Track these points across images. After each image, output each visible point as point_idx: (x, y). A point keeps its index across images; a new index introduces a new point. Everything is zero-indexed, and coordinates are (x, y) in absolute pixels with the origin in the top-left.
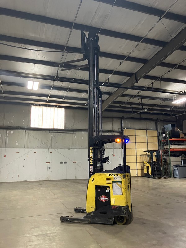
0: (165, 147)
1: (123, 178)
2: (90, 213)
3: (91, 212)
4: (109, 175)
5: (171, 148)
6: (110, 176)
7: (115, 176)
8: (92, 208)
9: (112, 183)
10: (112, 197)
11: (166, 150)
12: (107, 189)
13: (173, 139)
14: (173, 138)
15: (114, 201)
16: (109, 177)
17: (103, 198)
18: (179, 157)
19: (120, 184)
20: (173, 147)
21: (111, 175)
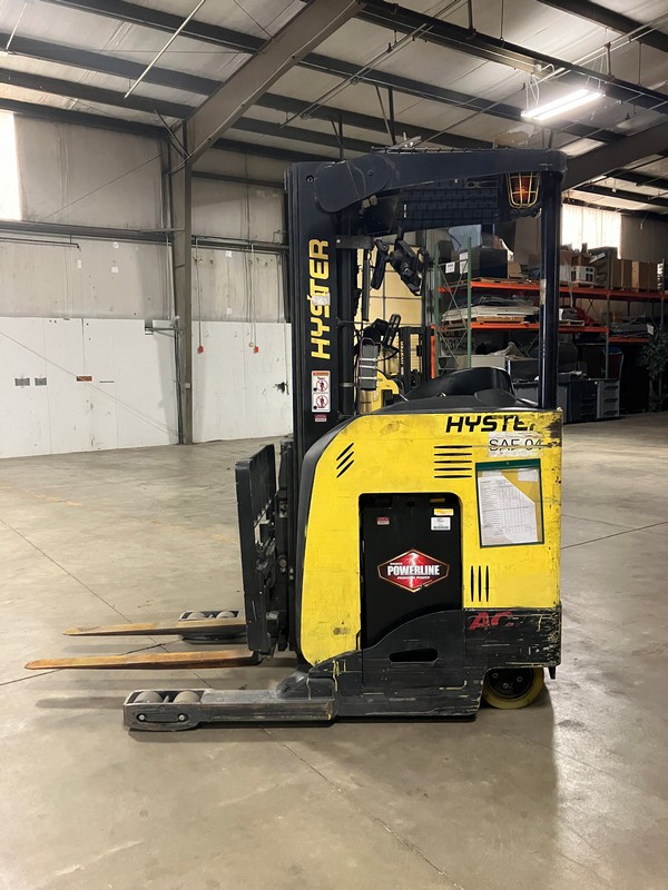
0: (451, 316)
1: (549, 440)
2: (328, 664)
3: (337, 659)
4: (460, 425)
5: (474, 320)
6: (466, 428)
7: (500, 427)
8: (337, 631)
9: (472, 473)
10: (471, 557)
11: (451, 325)
12: (437, 512)
13: (485, 283)
14: (483, 280)
15: (483, 582)
16: (455, 437)
17: (412, 570)
18: (496, 354)
19: (527, 475)
20: (484, 314)
21: (472, 426)
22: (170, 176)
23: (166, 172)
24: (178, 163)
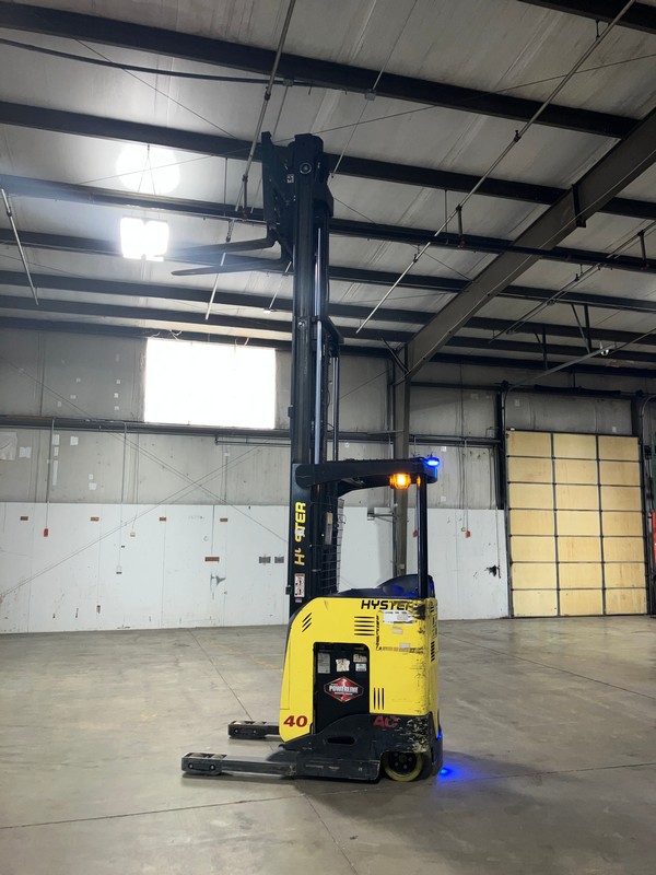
22: (394, 387)
23: (391, 384)
24: (401, 378)
